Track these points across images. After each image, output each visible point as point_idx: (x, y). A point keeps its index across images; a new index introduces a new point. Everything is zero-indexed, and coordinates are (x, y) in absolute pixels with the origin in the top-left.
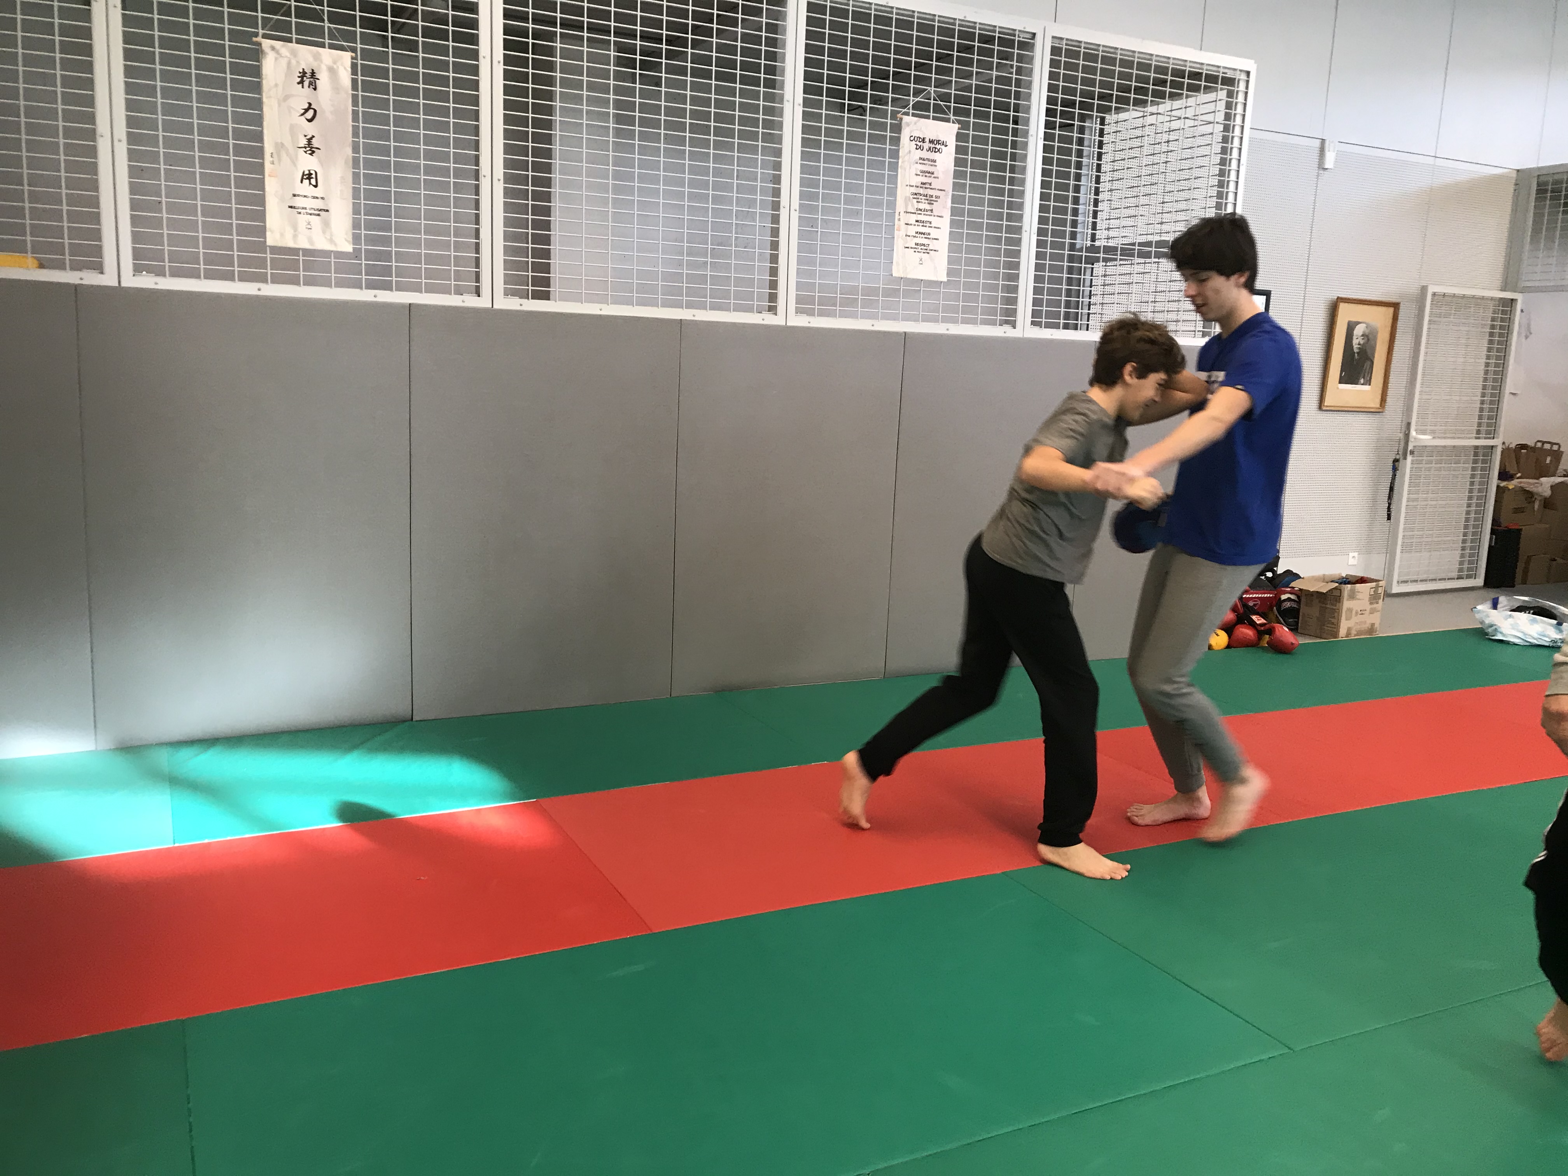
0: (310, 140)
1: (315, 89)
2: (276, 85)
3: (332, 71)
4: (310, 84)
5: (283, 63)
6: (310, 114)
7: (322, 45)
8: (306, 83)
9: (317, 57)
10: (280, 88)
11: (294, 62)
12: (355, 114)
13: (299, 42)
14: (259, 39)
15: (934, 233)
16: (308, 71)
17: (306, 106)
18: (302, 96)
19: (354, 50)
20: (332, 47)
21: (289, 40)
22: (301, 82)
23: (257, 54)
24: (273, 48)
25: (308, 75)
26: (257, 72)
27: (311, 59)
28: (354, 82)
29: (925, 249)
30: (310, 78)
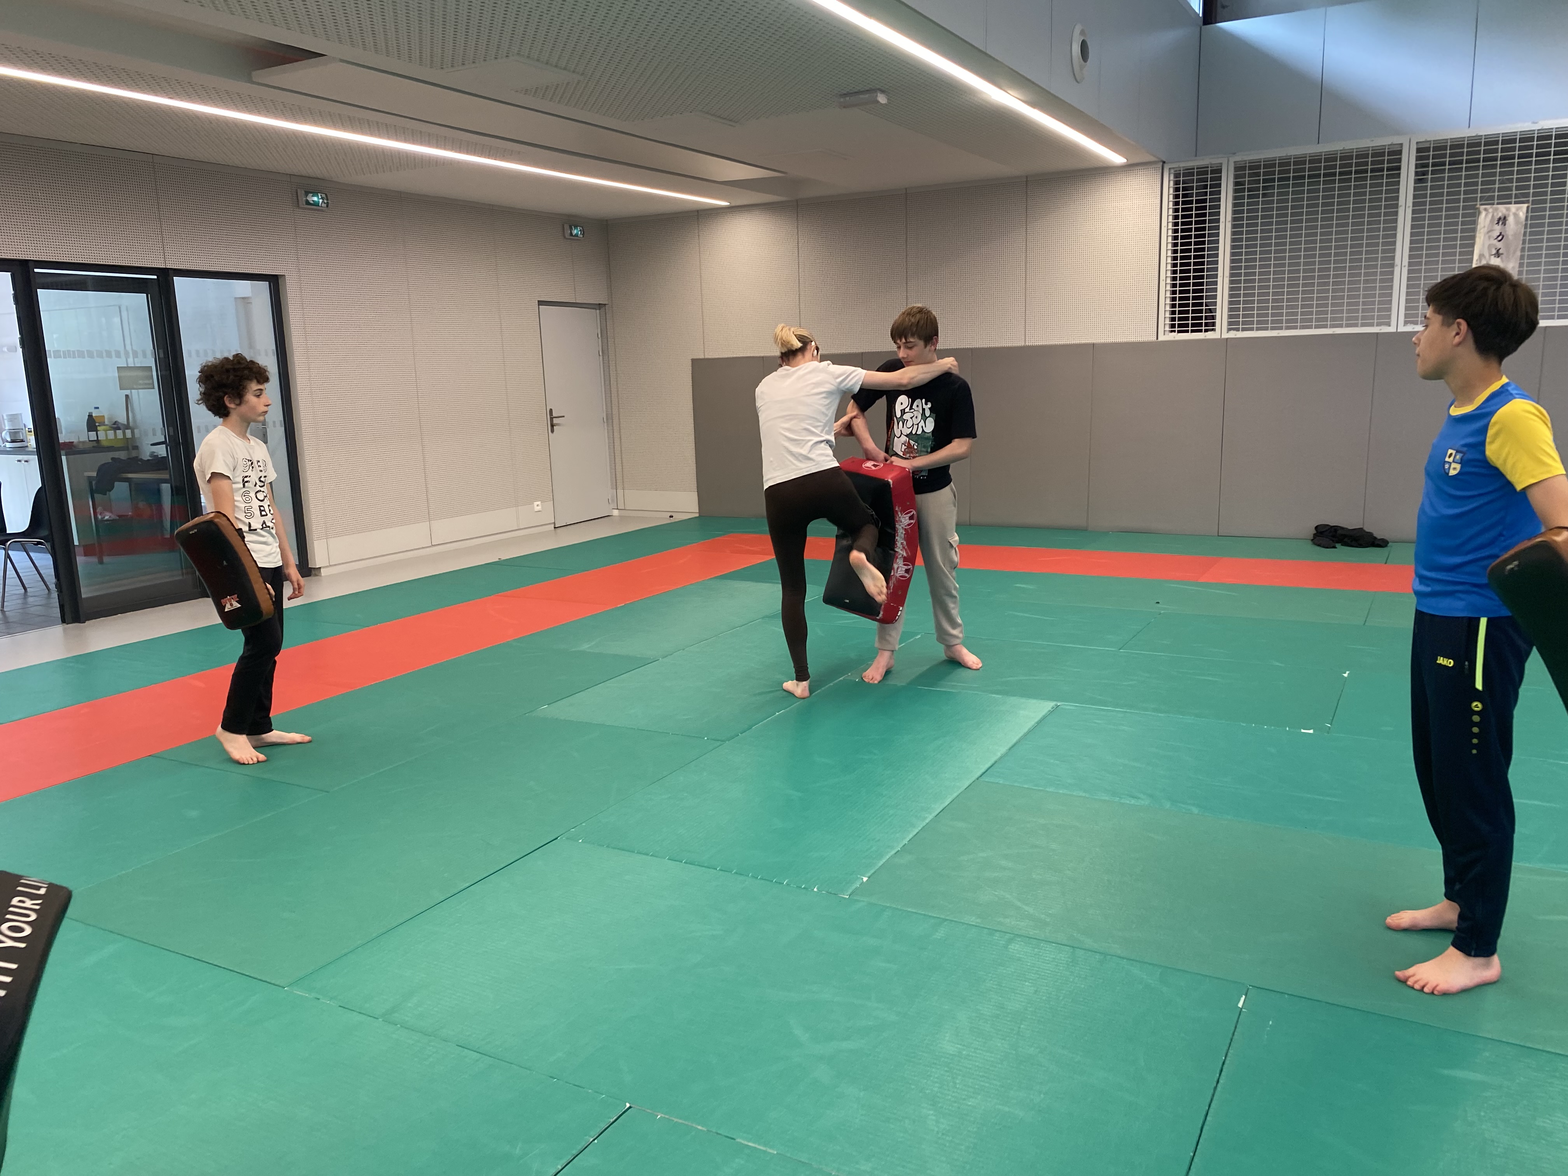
0: (1498, 251)
1: (1505, 225)
2: (1484, 227)
3: (1516, 215)
4: (1502, 224)
5: (1490, 216)
6: (1500, 238)
7: (1510, 203)
8: (1500, 223)
9: (1508, 209)
10: (1486, 228)
11: (1495, 214)
12: (1525, 234)
13: (1498, 204)
14: (1478, 206)
16: (1502, 217)
17: (1498, 234)
18: (1498, 229)
19: (1527, 202)
20: (1516, 203)
21: (1493, 204)
22: (1498, 223)
23: (1476, 214)
24: (1485, 210)
25: (1502, 219)
26: (1475, 223)
27: (1504, 211)
28: (1527, 217)
30: (1503, 220)
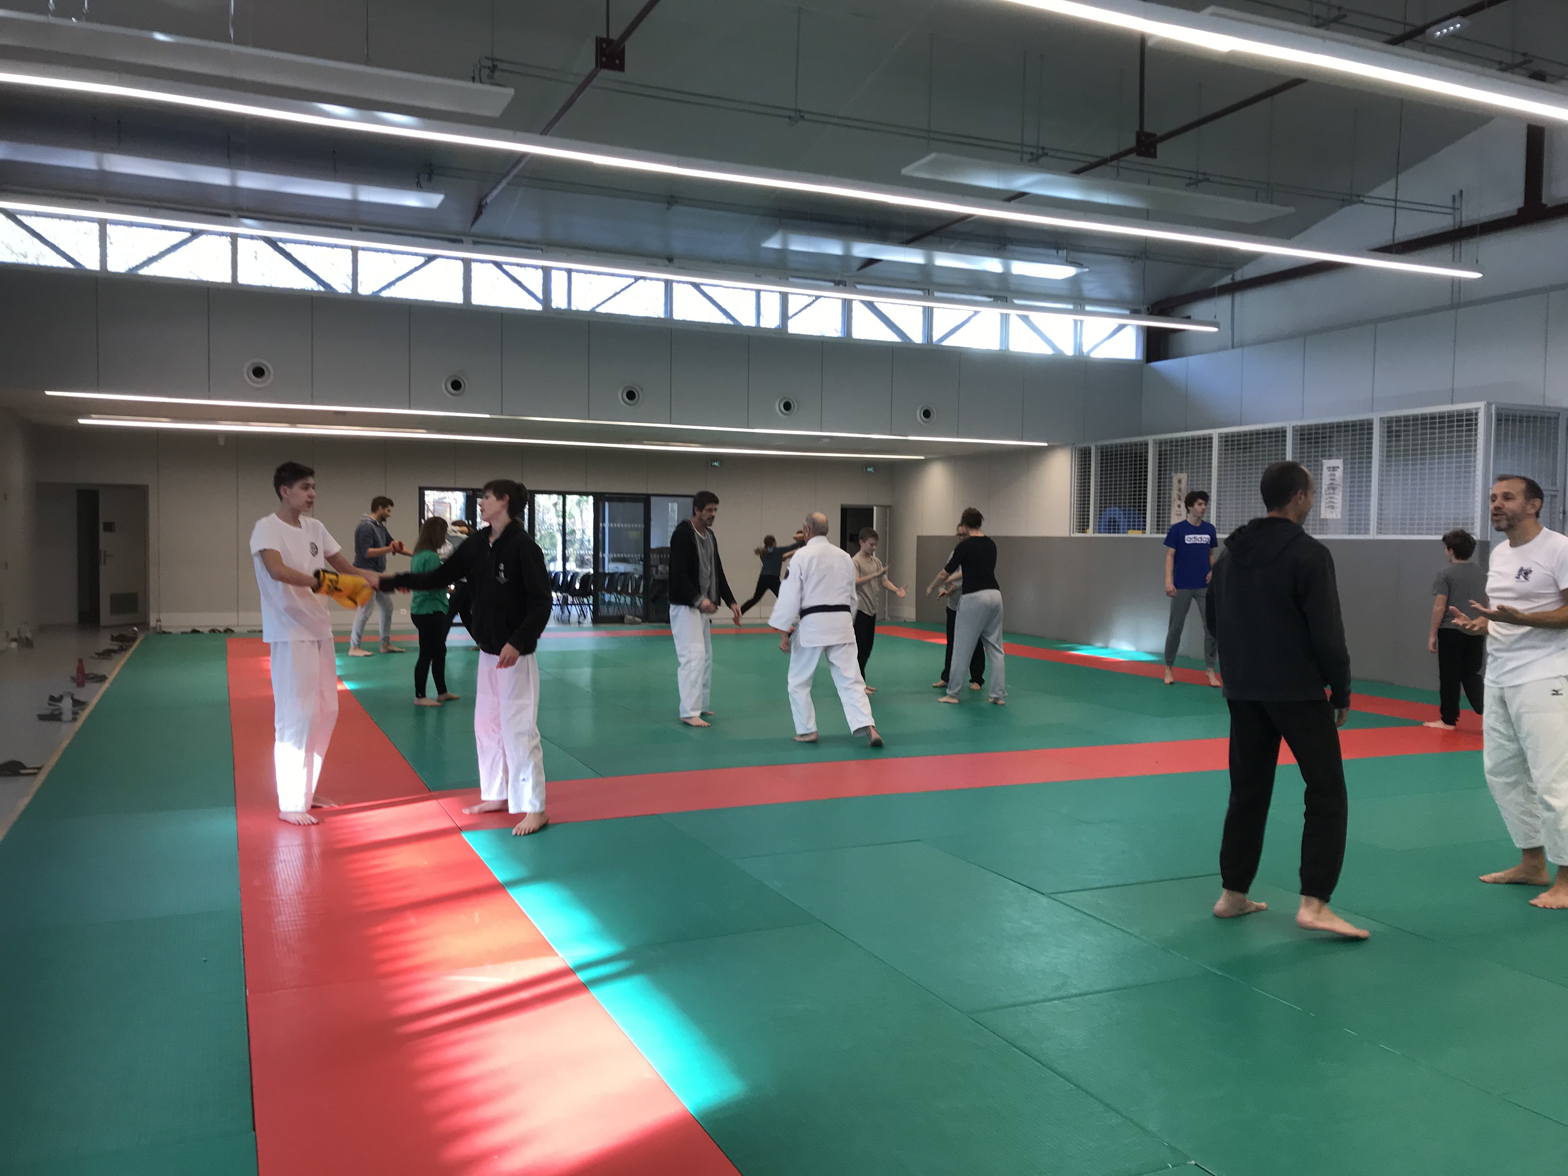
1: (1181, 484)
9: (1182, 476)
15: (1335, 501)
21: (1179, 472)
23: (1171, 478)
29: (1333, 507)
30: (1180, 481)
